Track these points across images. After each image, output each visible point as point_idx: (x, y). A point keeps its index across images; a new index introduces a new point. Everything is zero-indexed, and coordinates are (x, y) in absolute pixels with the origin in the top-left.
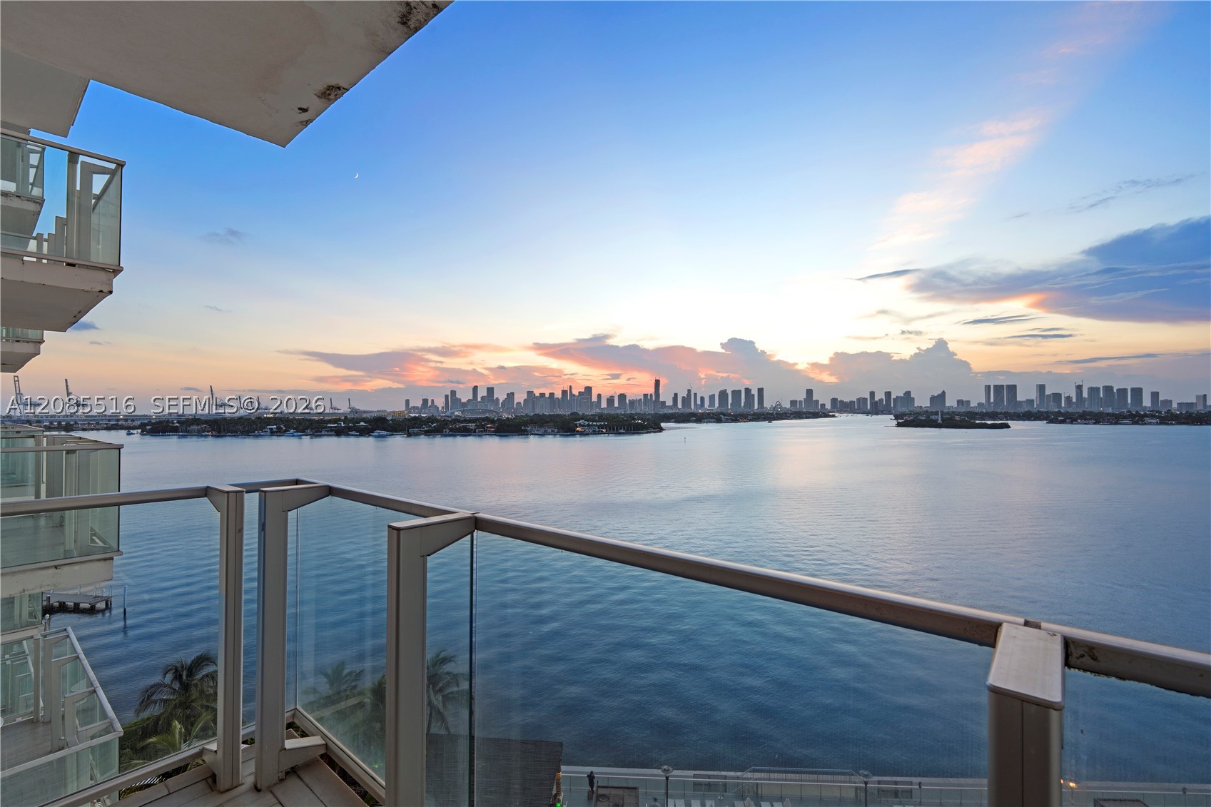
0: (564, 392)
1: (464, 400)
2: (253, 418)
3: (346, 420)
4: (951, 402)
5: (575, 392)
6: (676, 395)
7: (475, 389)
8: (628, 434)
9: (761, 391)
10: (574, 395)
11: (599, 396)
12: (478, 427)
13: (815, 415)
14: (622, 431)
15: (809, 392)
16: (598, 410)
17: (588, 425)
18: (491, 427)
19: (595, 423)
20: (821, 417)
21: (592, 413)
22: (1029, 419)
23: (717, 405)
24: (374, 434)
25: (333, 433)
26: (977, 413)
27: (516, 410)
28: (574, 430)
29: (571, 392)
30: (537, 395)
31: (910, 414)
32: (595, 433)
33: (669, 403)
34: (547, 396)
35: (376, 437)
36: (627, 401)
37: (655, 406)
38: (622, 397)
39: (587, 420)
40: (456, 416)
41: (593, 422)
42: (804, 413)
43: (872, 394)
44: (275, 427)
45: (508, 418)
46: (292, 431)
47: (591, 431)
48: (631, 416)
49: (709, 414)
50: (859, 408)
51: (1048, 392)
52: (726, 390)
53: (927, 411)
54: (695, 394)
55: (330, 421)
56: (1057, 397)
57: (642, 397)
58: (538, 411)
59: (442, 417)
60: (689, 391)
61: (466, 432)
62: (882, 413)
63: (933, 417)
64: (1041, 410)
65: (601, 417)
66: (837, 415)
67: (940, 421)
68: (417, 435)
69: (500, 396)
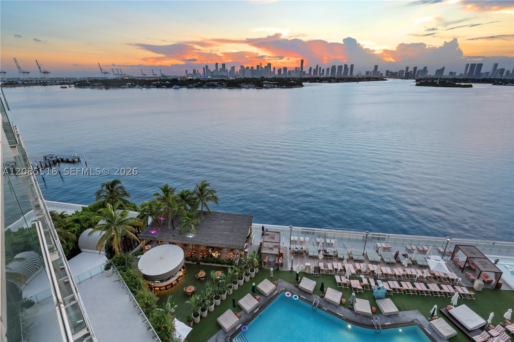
0: (258, 66)
1: (212, 70)
2: (120, 79)
3: (160, 80)
4: (446, 74)
5: (263, 66)
6: (311, 68)
7: (217, 64)
8: (287, 88)
9: (352, 66)
10: (263, 68)
11: (274, 68)
12: (219, 84)
13: (377, 79)
14: (284, 86)
15: (376, 67)
16: (274, 76)
17: (269, 83)
18: (225, 84)
19: (272, 83)
20: (379, 80)
21: (271, 77)
22: (483, 83)
23: (330, 73)
24: (173, 87)
25: (155, 87)
26: (457, 79)
27: (236, 76)
28: (262, 86)
29: (261, 66)
30: (245, 68)
31: (424, 79)
32: (272, 87)
33: (307, 72)
34: (250, 68)
35: (174, 88)
36: (287, 71)
37: (300, 74)
38: (285, 69)
39: (268, 81)
40: (209, 78)
41: (271, 82)
42: (372, 78)
43: (407, 68)
44: (130, 83)
45: (232, 79)
46: (138, 86)
47: (270, 86)
48: (288, 79)
49: (325, 78)
50: (399, 76)
51: (498, 68)
52: (335, 65)
53: (433, 78)
54: (320, 68)
55: (153, 81)
56: (502, 70)
57: (295, 69)
58: (246, 76)
59: (202, 79)
60: (317, 66)
61: (213, 86)
62: (410, 78)
63: (435, 81)
64: (492, 78)
65: (275, 79)
66: (388, 79)
67: (438, 83)
68: (192, 87)
69: (228, 68)
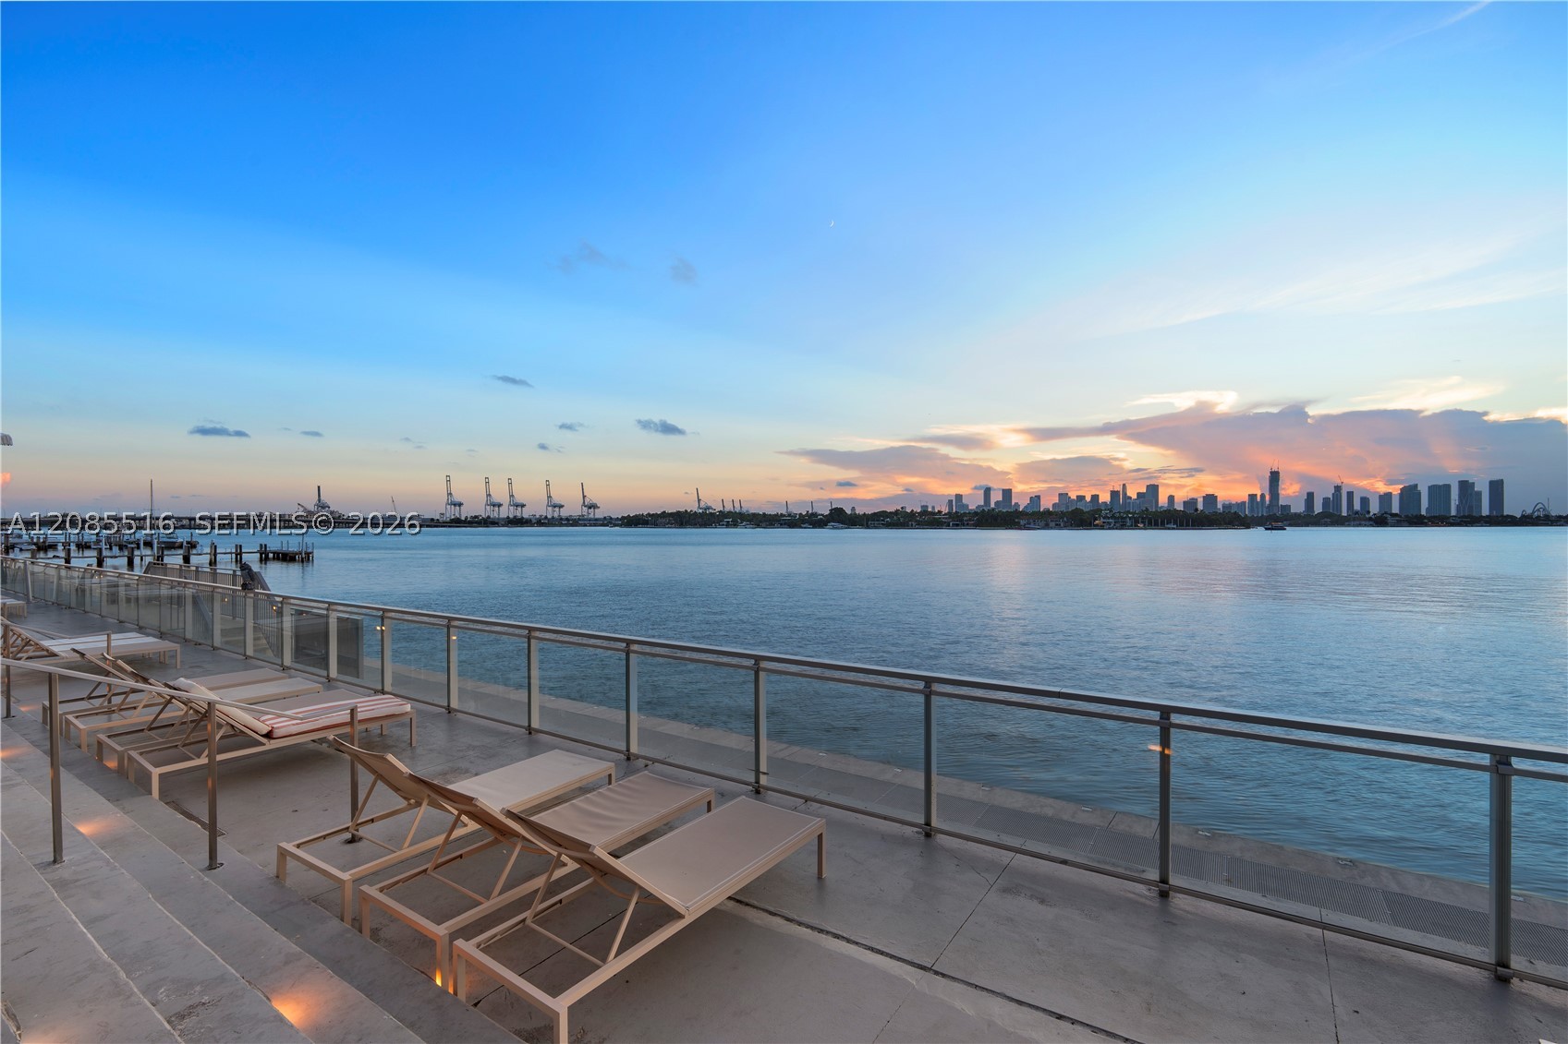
1: (972, 507)
6: (1311, 495)
7: (987, 491)
9: (1496, 485)
10: (1130, 498)
23: (1396, 506)
30: (1074, 497)
36: (1220, 503)
38: (1210, 499)
54: (1350, 495)
57: (1246, 499)
60: (1338, 489)
